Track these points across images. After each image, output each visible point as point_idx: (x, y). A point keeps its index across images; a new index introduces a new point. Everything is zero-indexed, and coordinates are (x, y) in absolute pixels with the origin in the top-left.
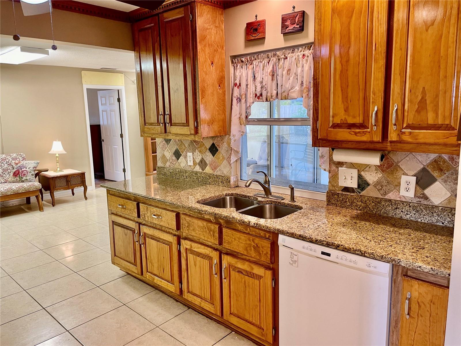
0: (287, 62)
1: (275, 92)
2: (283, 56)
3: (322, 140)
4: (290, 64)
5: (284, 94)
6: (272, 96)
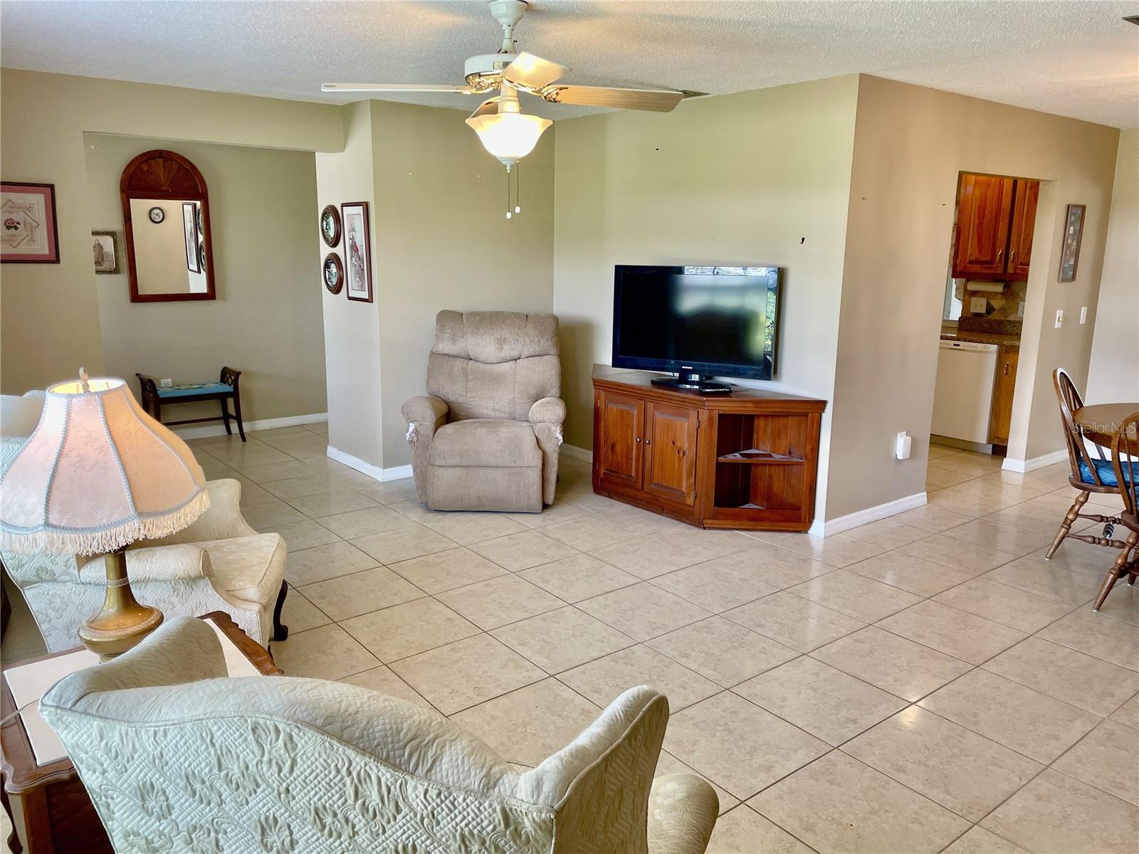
3: (959, 272)
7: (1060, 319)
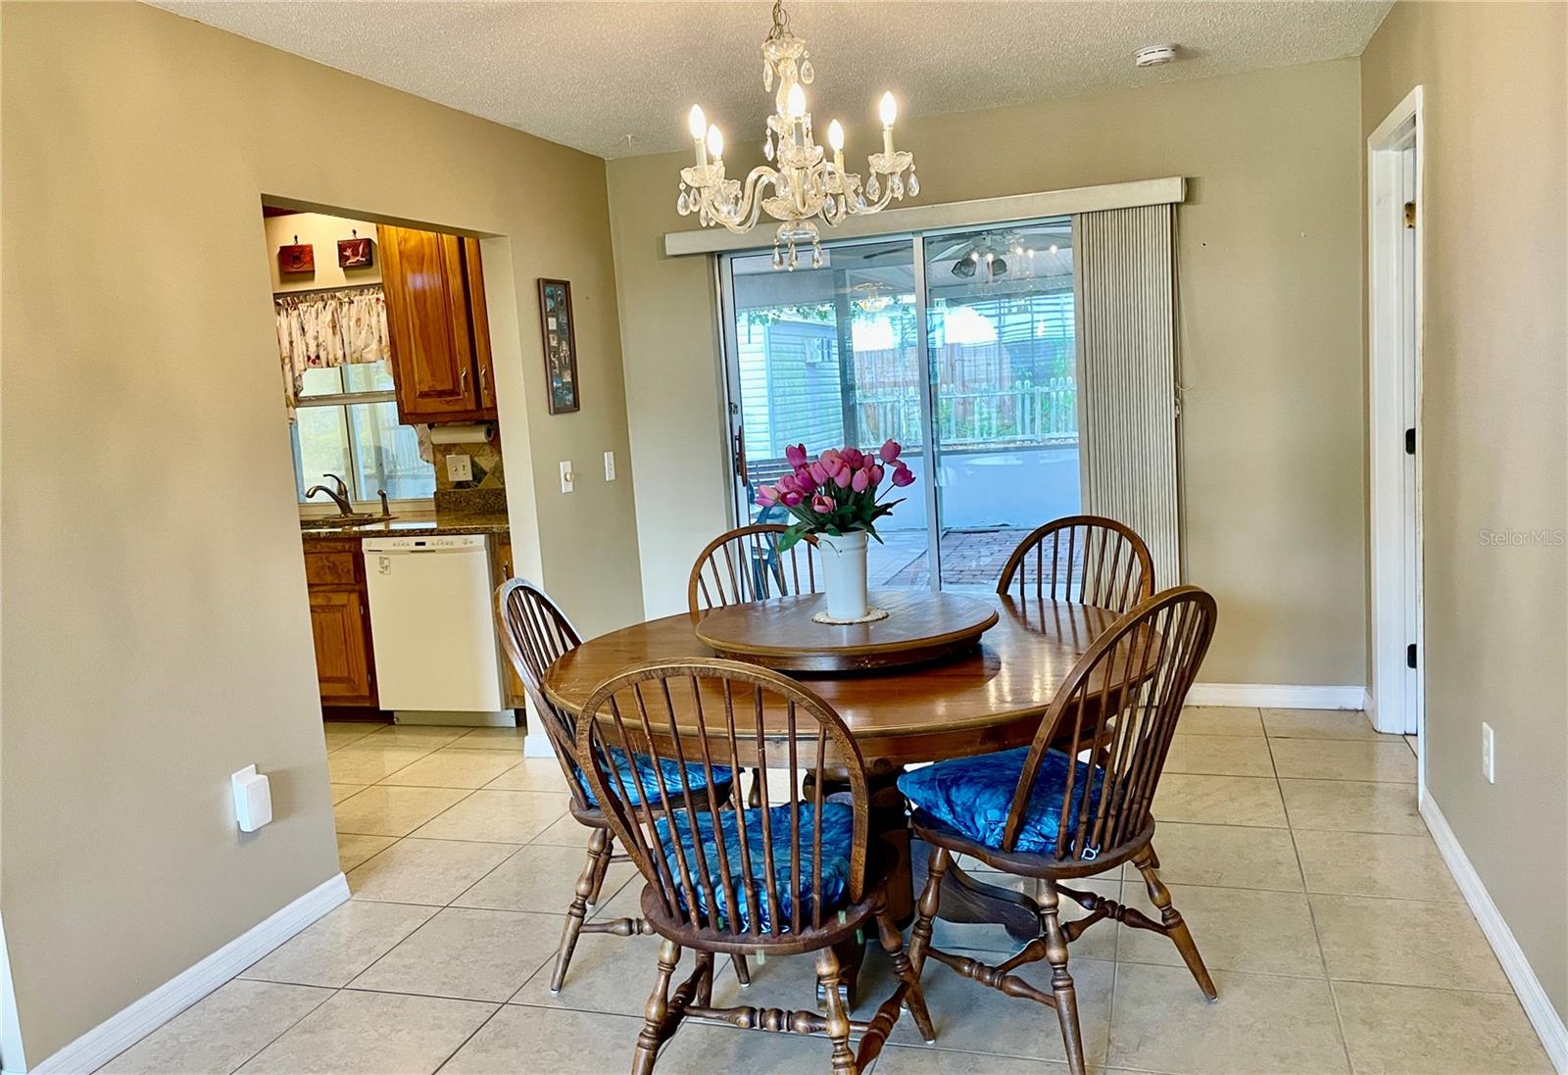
0: (354, 307)
1: (340, 354)
2: (347, 299)
3: (411, 414)
4: (359, 311)
5: (355, 356)
6: (336, 359)
7: (568, 477)
